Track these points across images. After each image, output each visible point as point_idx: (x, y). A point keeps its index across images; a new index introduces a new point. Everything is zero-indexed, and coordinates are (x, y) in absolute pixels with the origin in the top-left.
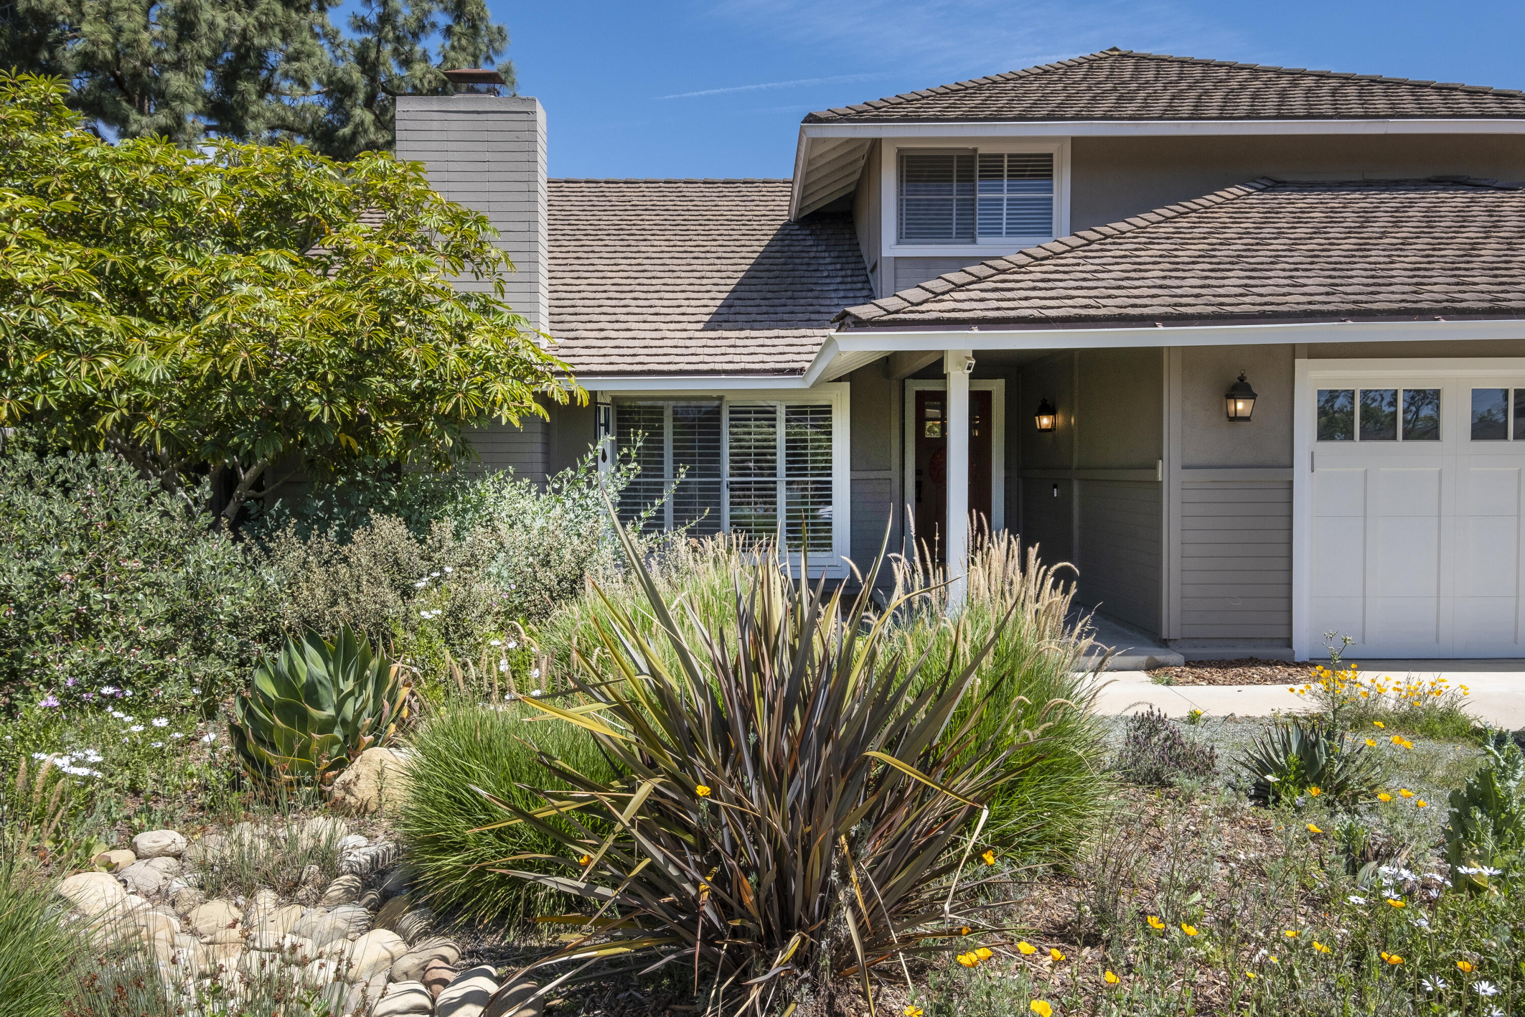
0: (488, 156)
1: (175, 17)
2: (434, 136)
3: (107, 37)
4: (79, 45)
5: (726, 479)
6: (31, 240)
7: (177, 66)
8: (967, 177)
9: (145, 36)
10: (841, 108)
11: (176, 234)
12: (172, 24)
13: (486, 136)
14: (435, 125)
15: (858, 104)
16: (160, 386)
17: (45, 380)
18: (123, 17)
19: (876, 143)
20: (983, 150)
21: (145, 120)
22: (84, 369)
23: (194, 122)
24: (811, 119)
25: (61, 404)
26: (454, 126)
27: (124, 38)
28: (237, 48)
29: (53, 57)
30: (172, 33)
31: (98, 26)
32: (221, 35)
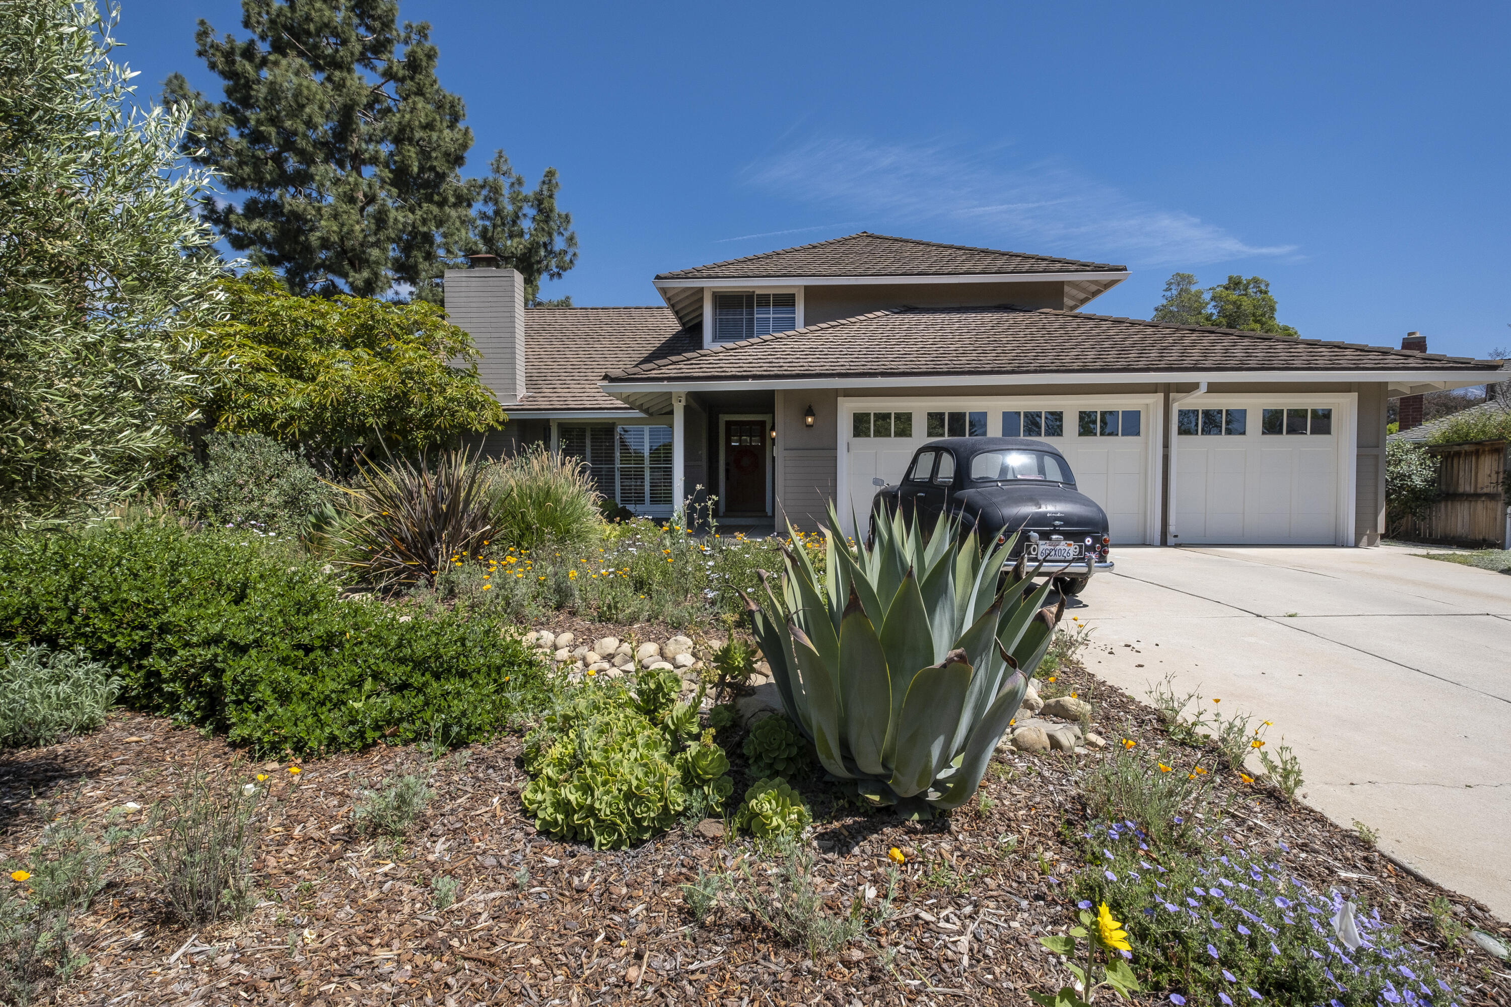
0: (490, 299)
1: (374, 217)
2: (463, 289)
3: (335, 228)
4: (318, 234)
5: (618, 465)
6: (244, 345)
7: (377, 244)
8: (750, 306)
9: (357, 227)
10: (677, 271)
11: (317, 340)
12: (373, 221)
13: (489, 289)
14: (464, 284)
15: (688, 268)
16: (301, 409)
17: (249, 406)
18: (345, 217)
19: (701, 290)
20: (758, 292)
21: (357, 276)
22: (266, 401)
23: (387, 272)
24: (658, 277)
25: (256, 418)
26: (474, 284)
27: (345, 229)
28: (410, 233)
29: (307, 239)
30: (373, 227)
31: (329, 223)
32: (401, 226)
